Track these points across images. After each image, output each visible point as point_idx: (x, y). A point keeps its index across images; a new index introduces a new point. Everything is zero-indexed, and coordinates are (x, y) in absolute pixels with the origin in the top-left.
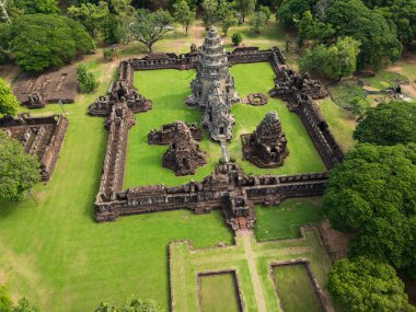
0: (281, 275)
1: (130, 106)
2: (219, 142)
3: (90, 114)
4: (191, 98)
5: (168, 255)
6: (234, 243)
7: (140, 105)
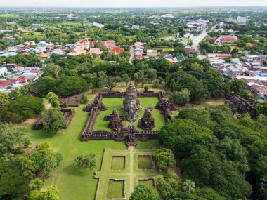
0: (141, 159)
1: (99, 107)
2: (130, 121)
3: (84, 110)
4: (123, 107)
5: (104, 151)
6: (127, 149)
7: (103, 108)
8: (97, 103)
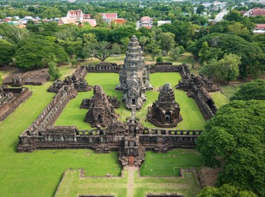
2: (130, 110)
3: (48, 91)
6: (120, 175)
7: (82, 87)
8: (74, 78)
